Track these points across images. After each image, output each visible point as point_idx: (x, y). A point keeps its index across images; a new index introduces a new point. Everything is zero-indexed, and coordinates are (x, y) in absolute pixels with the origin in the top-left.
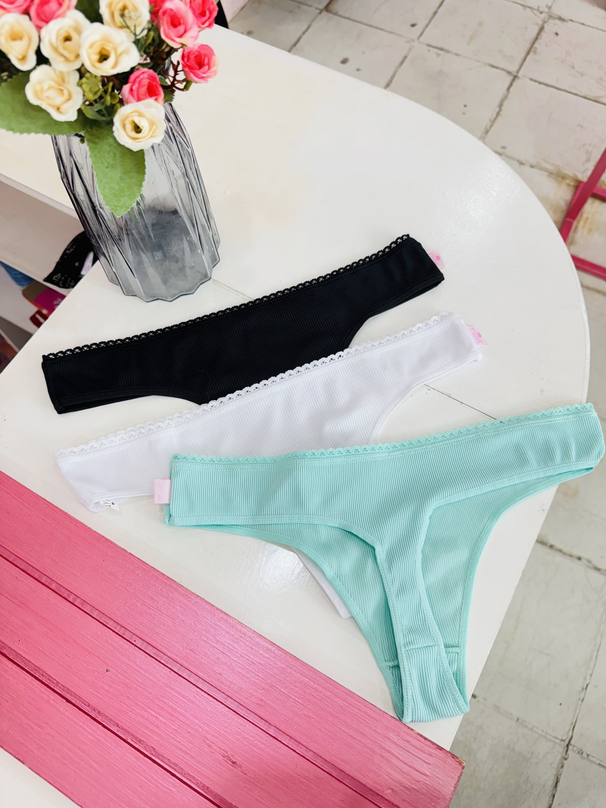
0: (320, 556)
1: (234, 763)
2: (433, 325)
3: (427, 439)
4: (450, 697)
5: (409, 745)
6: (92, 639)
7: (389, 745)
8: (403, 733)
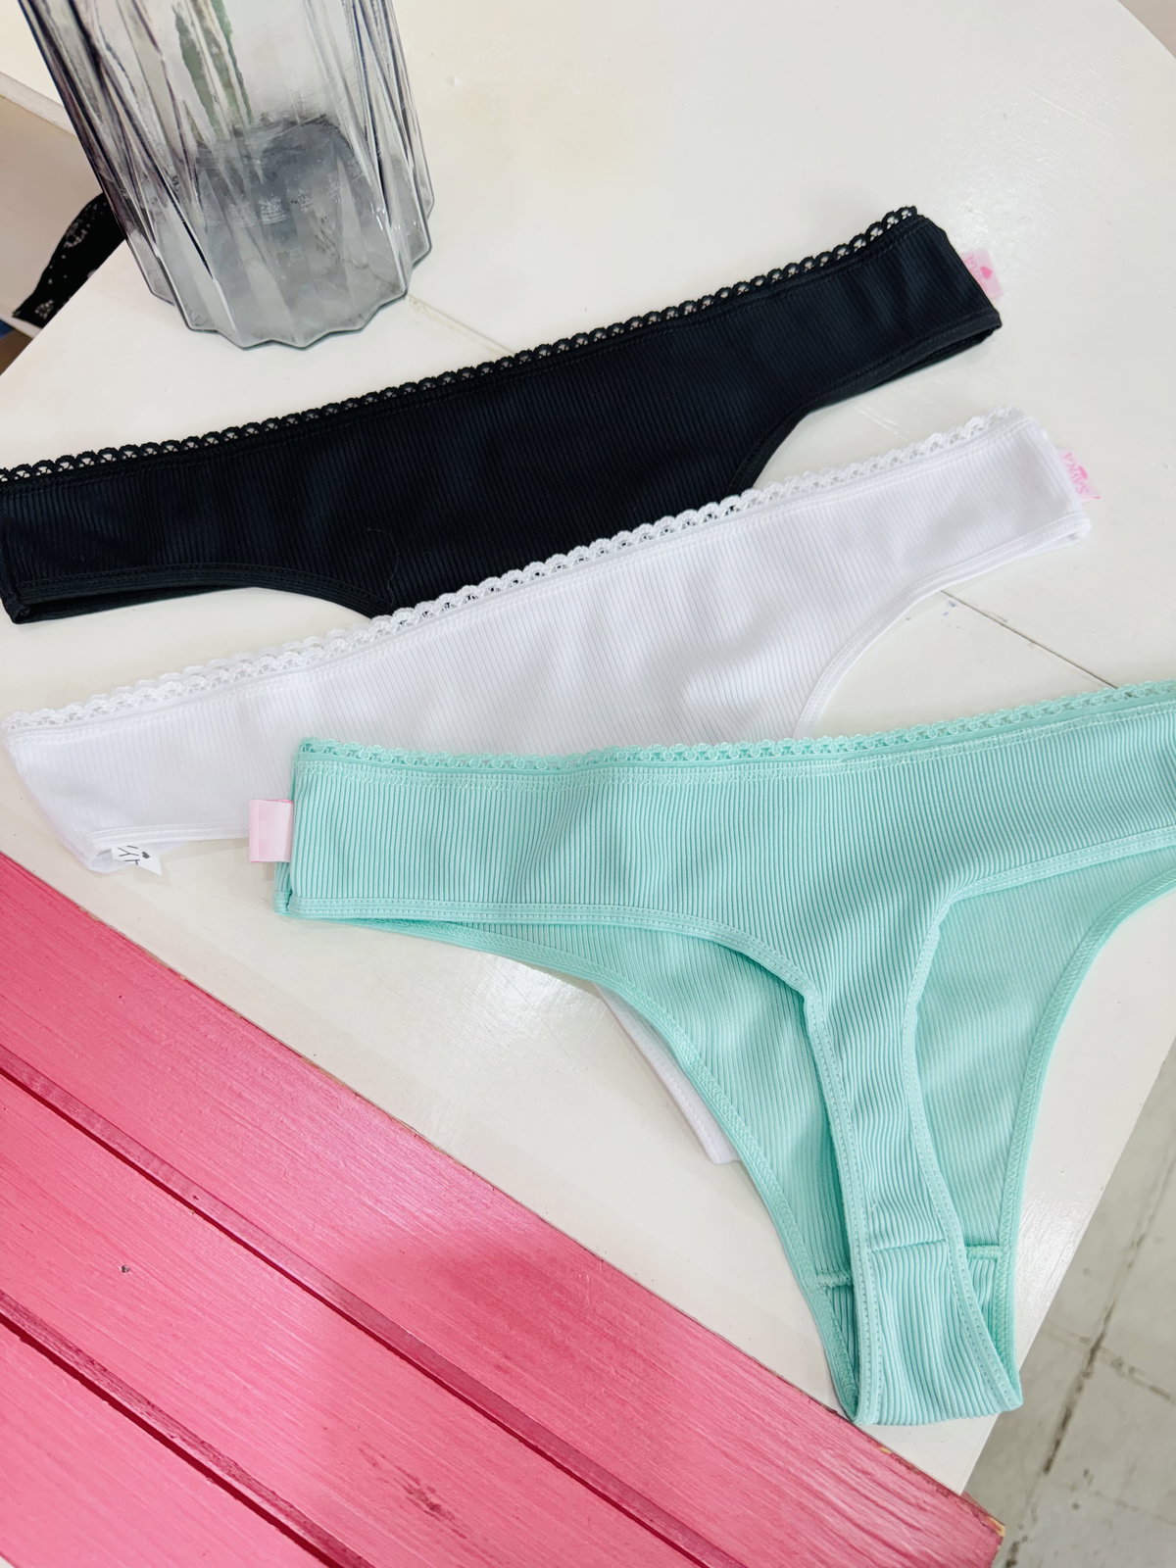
0: (665, 1011)
1: (434, 1507)
2: (972, 441)
3: (942, 730)
4: (977, 1368)
5: (867, 1480)
6: (88, 1190)
7: (823, 1481)
8: (853, 1450)
